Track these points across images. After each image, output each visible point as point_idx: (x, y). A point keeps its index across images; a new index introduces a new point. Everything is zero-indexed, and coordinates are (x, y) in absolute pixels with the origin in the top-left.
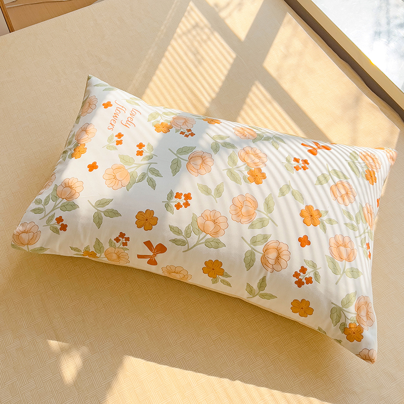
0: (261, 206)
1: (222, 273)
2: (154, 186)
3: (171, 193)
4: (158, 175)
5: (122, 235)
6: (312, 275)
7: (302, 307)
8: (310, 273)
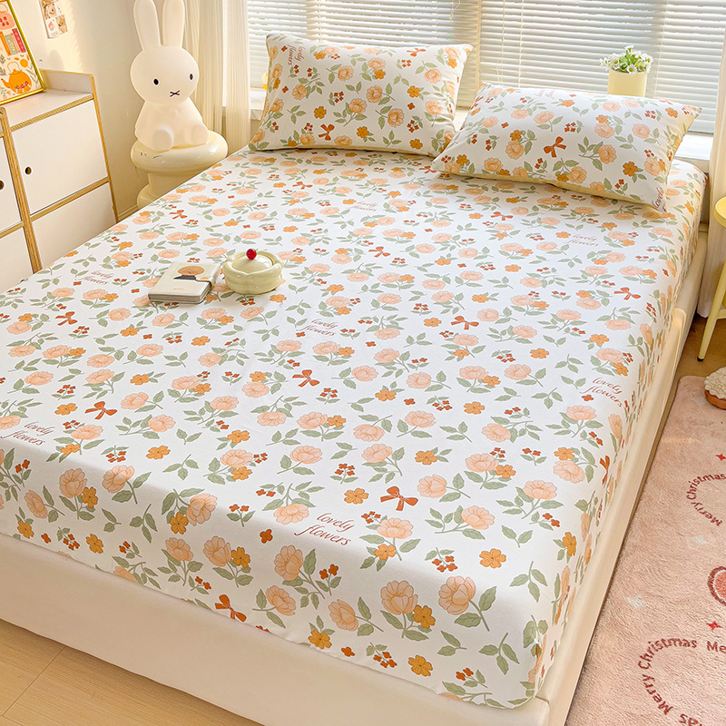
0: (384, 92)
1: (368, 133)
2: (321, 93)
3: (331, 93)
5: (308, 124)
7: (416, 144)
8: (416, 123)
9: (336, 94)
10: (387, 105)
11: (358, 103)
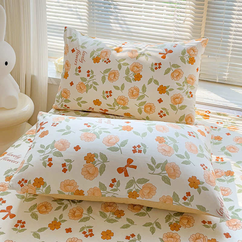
2: (96, 90)
3: (104, 91)
4: (97, 84)
6: (165, 113)
8: (164, 112)
9: (107, 92)
10: (143, 100)
11: (122, 99)
